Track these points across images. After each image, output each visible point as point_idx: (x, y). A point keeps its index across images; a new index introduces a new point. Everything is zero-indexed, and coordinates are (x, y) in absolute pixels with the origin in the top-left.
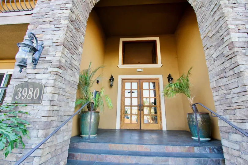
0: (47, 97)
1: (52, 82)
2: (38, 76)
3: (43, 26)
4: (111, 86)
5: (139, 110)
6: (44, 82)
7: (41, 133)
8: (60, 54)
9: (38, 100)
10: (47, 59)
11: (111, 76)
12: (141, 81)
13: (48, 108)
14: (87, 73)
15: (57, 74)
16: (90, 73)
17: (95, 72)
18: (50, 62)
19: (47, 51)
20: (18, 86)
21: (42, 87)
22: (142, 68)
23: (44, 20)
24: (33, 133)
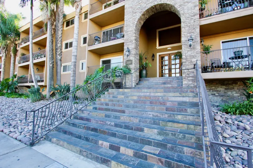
0: (133, 63)
1: (134, 59)
2: (130, 58)
3: (128, 43)
4: (153, 60)
5: (169, 71)
6: (132, 59)
7: (134, 71)
8: (134, 51)
9: (132, 64)
10: (132, 53)
11: (152, 54)
12: (170, 55)
13: (134, 65)
14: (141, 55)
15: (135, 57)
16: (142, 55)
17: (144, 54)
18: (132, 54)
19: (131, 51)
20: (126, 61)
21: (132, 61)
22: (170, 47)
23: (128, 41)
24: (132, 71)
